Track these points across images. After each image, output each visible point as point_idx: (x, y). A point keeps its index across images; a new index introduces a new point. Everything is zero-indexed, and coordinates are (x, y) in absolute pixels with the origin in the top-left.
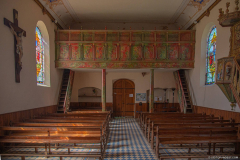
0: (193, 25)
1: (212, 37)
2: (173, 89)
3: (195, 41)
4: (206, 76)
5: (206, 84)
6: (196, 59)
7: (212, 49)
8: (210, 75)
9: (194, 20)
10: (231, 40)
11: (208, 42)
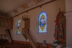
0: (13, 17)
1: (18, 22)
2: (5, 35)
3: (13, 22)
4: (17, 32)
5: (17, 34)
6: (14, 27)
7: (19, 25)
8: (18, 32)
9: (13, 16)
10: (25, 24)
11: (17, 23)
